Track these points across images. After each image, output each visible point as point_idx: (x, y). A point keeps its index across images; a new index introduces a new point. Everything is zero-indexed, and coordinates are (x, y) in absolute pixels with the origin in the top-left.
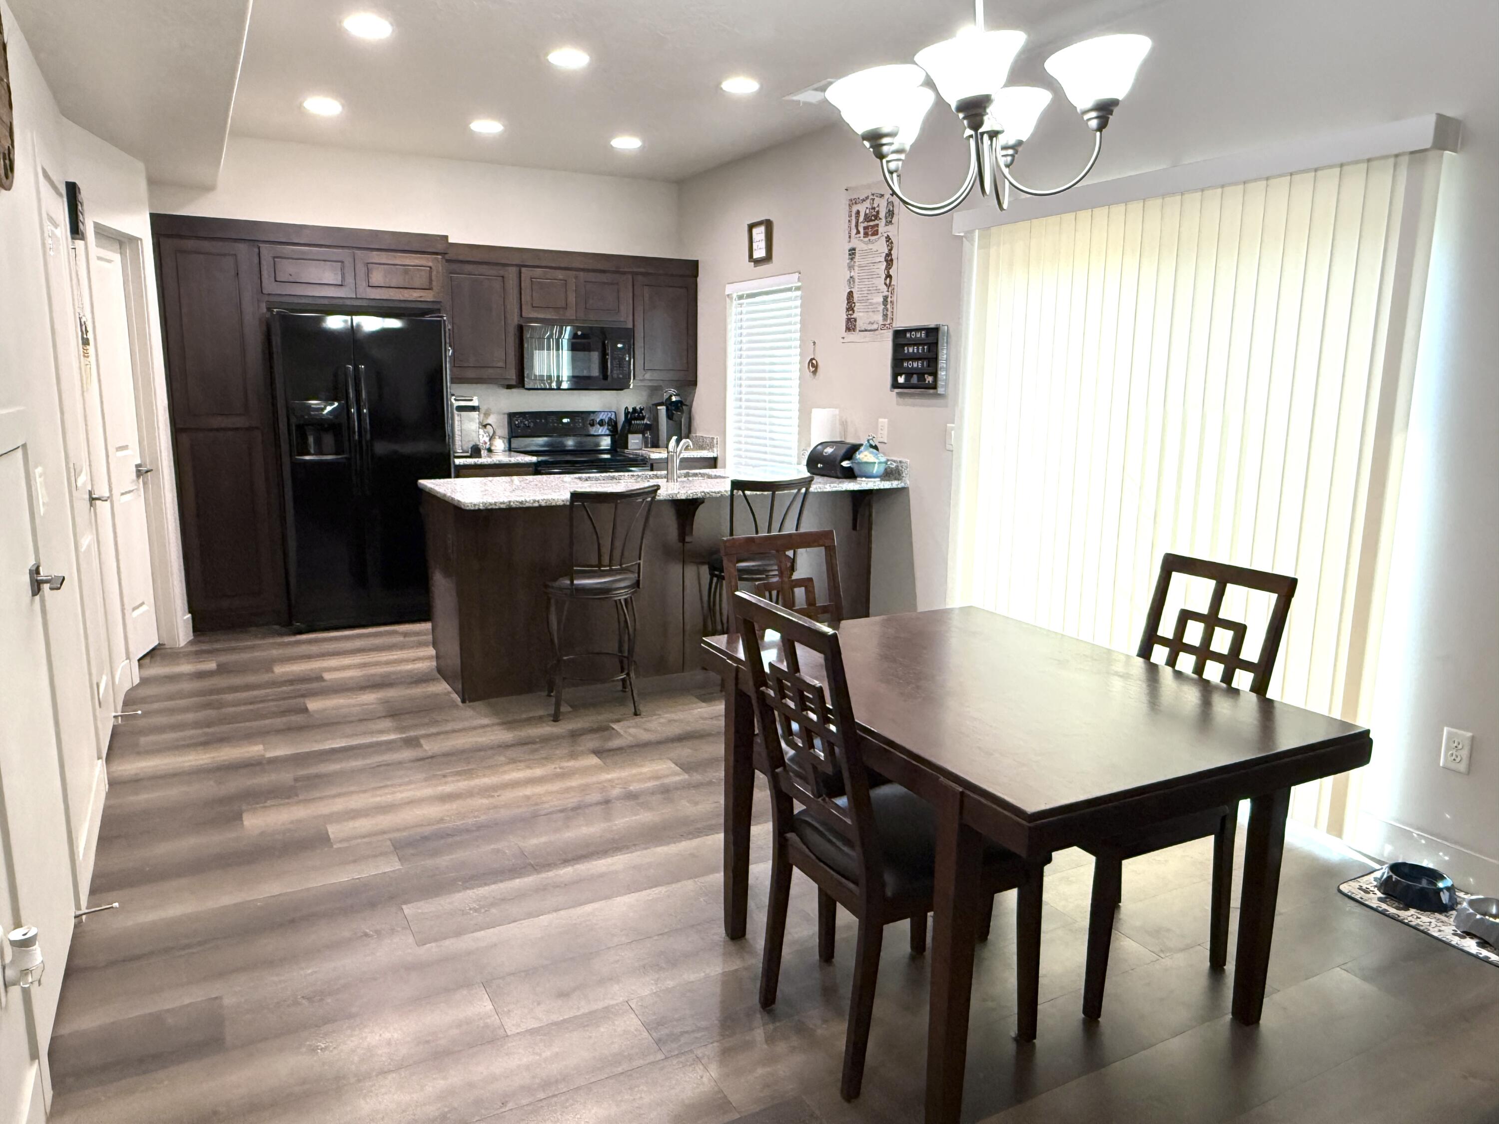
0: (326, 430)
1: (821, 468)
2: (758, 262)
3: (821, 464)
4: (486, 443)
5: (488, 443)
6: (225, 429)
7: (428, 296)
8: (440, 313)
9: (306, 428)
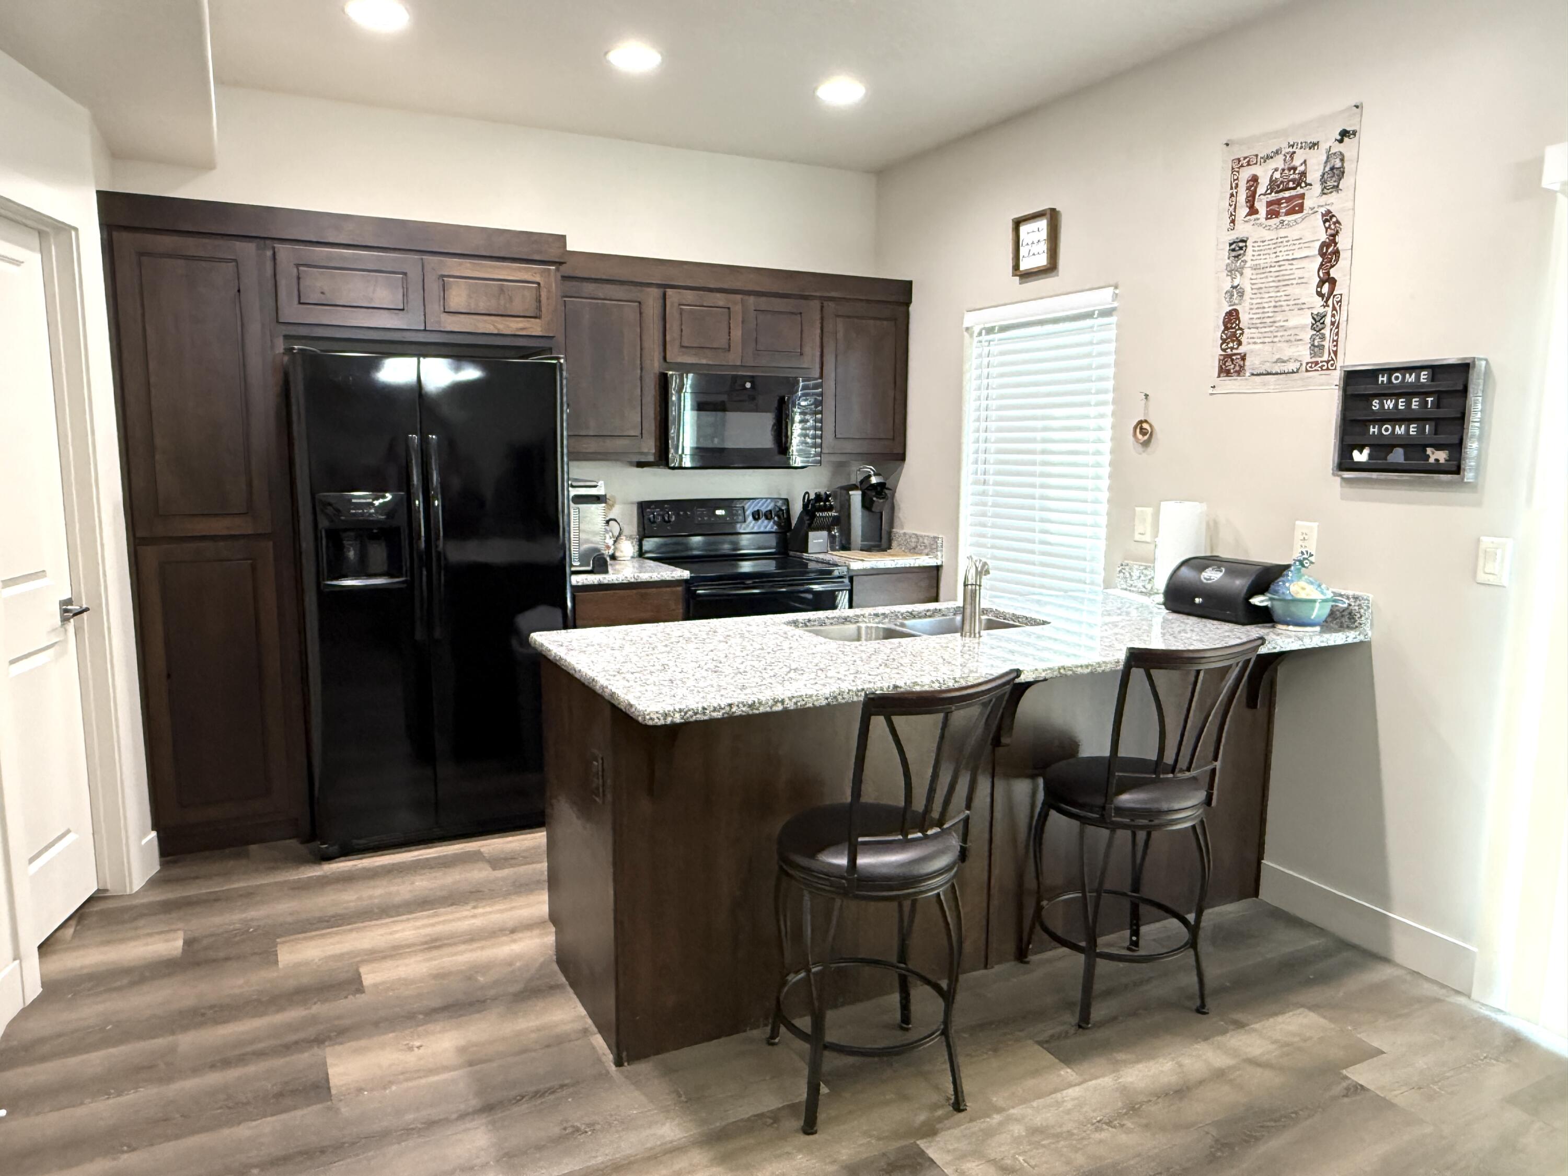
0: (374, 537)
1: (1199, 605)
2: (1027, 276)
3: (1199, 597)
4: (608, 547)
5: (613, 547)
6: (214, 538)
7: (535, 328)
8: (551, 354)
9: (344, 535)
